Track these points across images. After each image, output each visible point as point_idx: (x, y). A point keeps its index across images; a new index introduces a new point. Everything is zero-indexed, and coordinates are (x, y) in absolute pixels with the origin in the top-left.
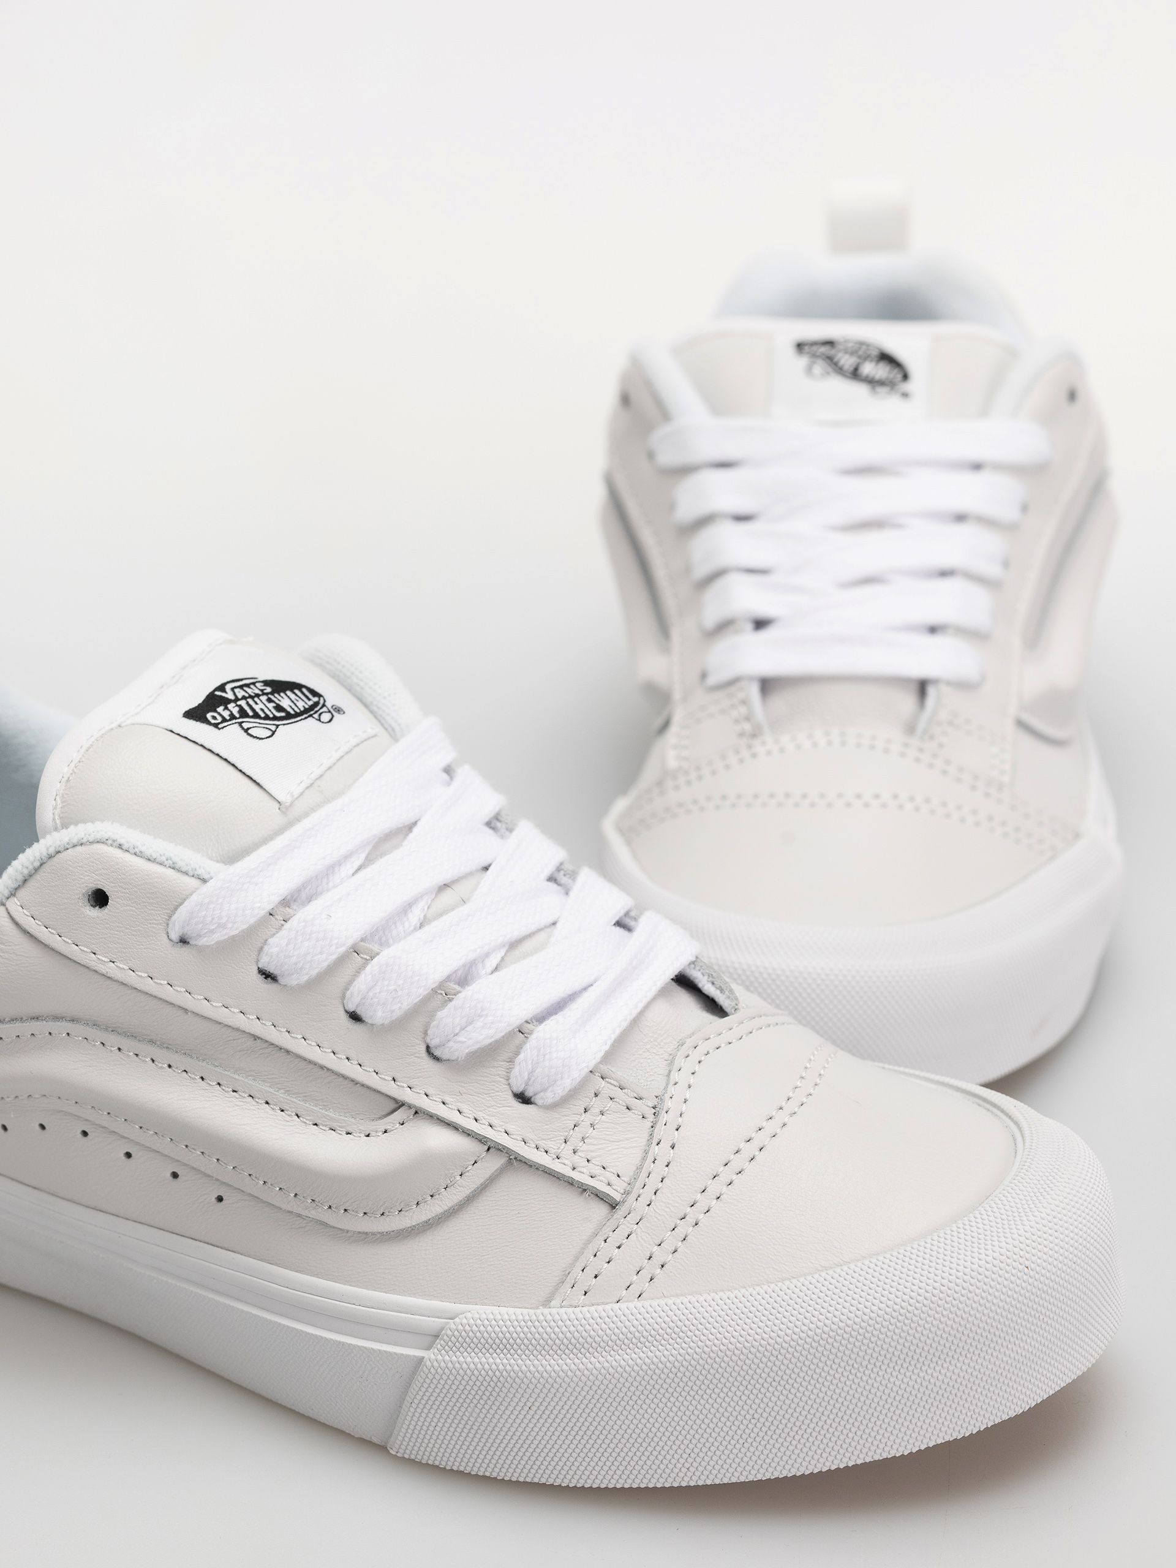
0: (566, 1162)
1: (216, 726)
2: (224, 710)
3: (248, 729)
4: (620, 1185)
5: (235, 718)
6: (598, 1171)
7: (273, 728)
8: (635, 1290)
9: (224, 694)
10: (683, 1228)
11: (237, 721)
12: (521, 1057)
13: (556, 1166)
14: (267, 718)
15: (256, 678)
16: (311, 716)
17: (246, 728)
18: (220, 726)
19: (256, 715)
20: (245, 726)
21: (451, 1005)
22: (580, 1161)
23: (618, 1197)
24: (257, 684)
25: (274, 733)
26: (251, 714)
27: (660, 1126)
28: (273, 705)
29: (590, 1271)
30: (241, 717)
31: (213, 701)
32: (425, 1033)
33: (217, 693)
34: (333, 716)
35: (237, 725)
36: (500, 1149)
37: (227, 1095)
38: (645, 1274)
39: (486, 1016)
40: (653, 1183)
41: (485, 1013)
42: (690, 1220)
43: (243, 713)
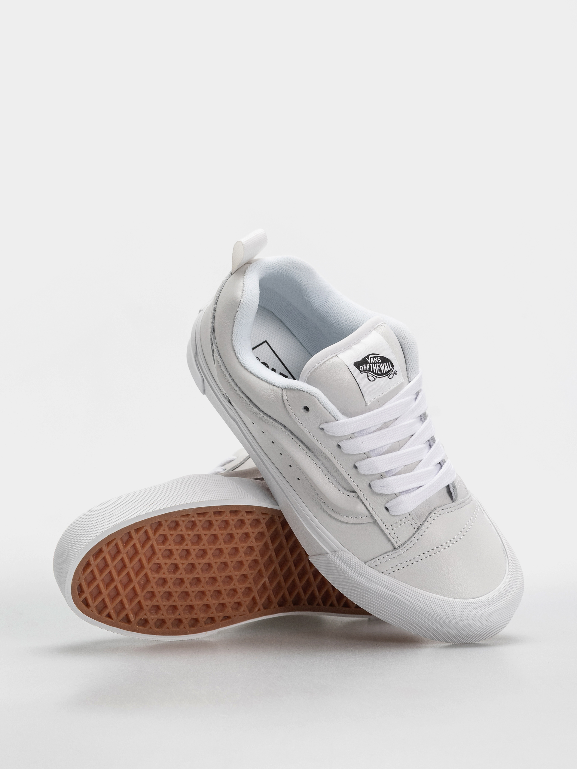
0: (389, 531)
1: (361, 371)
2: (365, 366)
3: (369, 376)
4: (399, 544)
5: (367, 371)
6: (395, 537)
7: (375, 378)
8: (388, 572)
9: (368, 359)
10: (409, 563)
11: (367, 372)
12: (392, 501)
13: (386, 531)
14: (375, 373)
15: (379, 355)
16: (387, 375)
17: (368, 375)
18: (362, 372)
19: (373, 372)
20: (369, 374)
21: (382, 480)
22: (392, 532)
23: (397, 547)
24: (378, 358)
25: (375, 379)
26: (372, 370)
27: (417, 533)
28: (379, 368)
29: (380, 561)
30: (369, 371)
31: (364, 361)
32: (371, 481)
33: (366, 358)
34: (393, 376)
35: (366, 374)
36: (374, 518)
37: (314, 464)
38: (393, 569)
39: (388, 487)
40: (408, 547)
41: (388, 486)
42: (411, 562)
43: (370, 370)
